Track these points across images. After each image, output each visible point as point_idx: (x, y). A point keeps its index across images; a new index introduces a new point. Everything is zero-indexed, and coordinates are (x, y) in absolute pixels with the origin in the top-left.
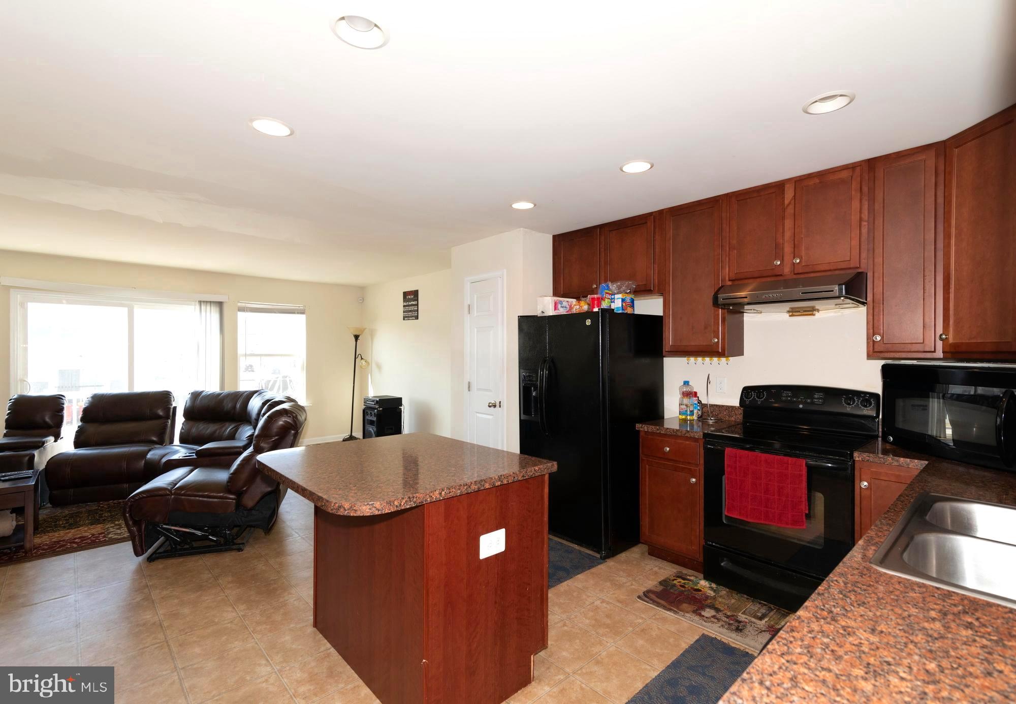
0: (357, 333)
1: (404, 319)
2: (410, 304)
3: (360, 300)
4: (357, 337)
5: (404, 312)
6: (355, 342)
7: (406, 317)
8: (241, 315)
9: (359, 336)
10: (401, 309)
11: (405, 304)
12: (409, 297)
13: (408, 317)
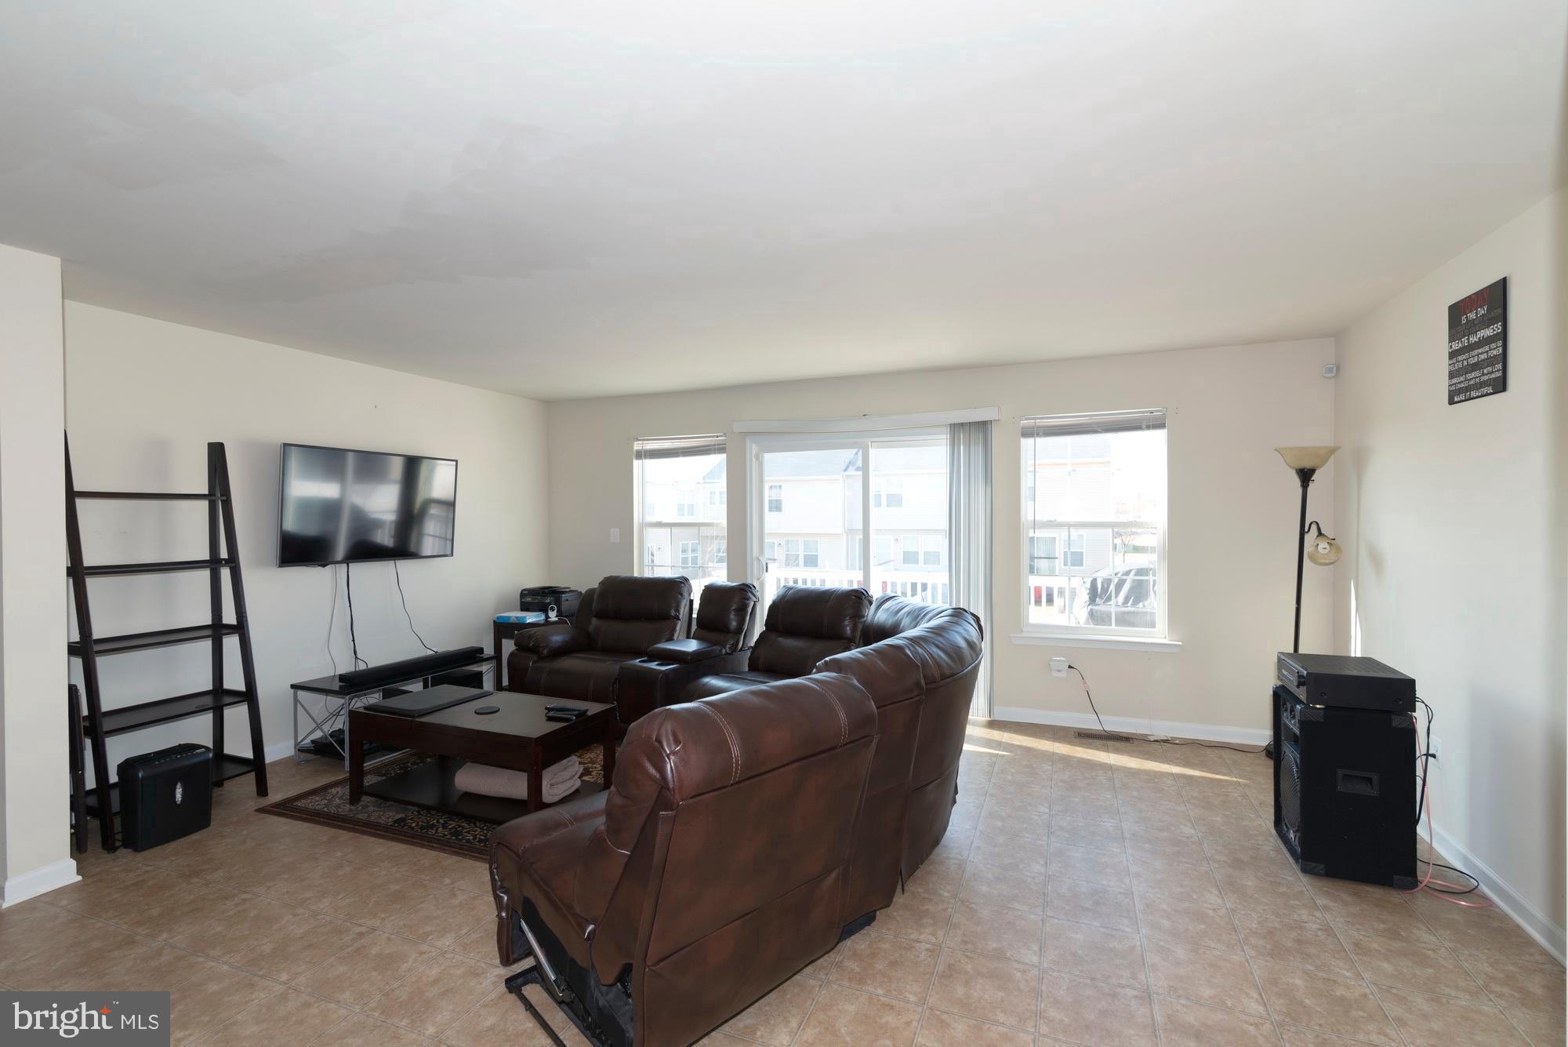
0: (1307, 464)
1: (1451, 402)
2: (1473, 339)
3: (1331, 370)
4: (1306, 476)
5: (1452, 375)
6: (1300, 491)
7: (1459, 391)
8: (1027, 443)
9: (1312, 471)
10: (1443, 365)
11: (1456, 346)
12: (1472, 316)
13: (1468, 389)
